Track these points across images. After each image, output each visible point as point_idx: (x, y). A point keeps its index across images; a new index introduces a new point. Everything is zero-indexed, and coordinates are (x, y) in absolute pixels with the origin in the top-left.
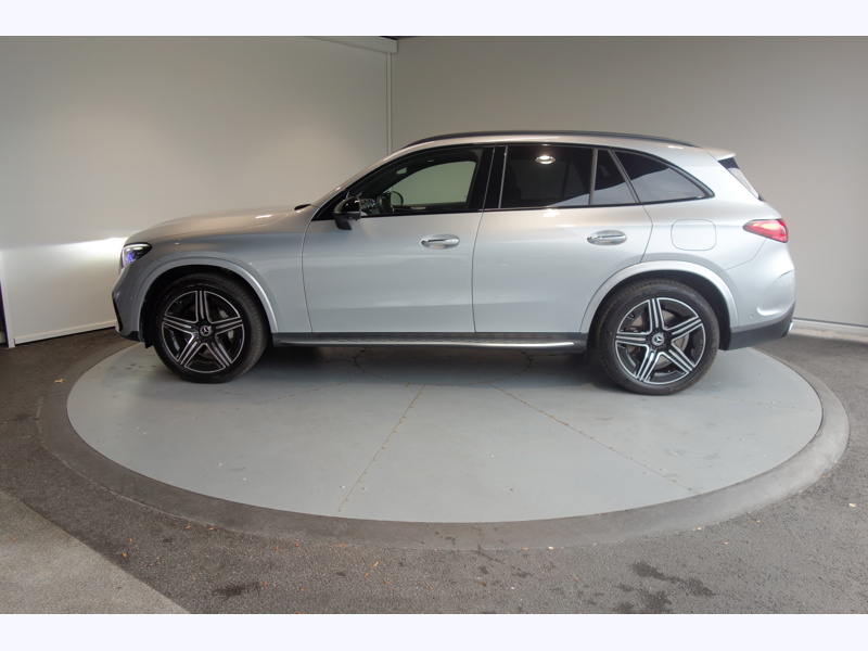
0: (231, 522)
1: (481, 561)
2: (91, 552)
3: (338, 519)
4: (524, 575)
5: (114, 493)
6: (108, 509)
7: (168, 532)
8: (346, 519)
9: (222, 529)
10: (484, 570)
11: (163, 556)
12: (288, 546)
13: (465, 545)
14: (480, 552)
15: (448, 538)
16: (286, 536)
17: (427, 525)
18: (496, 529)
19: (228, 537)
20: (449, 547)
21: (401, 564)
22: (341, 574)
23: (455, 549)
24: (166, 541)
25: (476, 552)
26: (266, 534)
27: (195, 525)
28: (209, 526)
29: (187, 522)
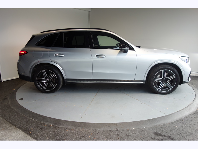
0: (56, 124)
1: (117, 133)
2: (22, 132)
3: (82, 123)
4: (128, 136)
5: (27, 117)
6: (26, 121)
7: (41, 127)
8: (84, 123)
9: (54, 126)
10: (118, 135)
11: (40, 133)
12: (70, 130)
13: (113, 129)
14: (117, 130)
15: (109, 127)
16: (69, 127)
17: (104, 124)
18: (120, 124)
19: (55, 128)
20: (109, 129)
21: (98, 134)
22: (83, 136)
23: (111, 130)
24: (40, 129)
25: (116, 130)
26: (64, 127)
27: (47, 125)
28: (51, 125)
29: (45, 124)
